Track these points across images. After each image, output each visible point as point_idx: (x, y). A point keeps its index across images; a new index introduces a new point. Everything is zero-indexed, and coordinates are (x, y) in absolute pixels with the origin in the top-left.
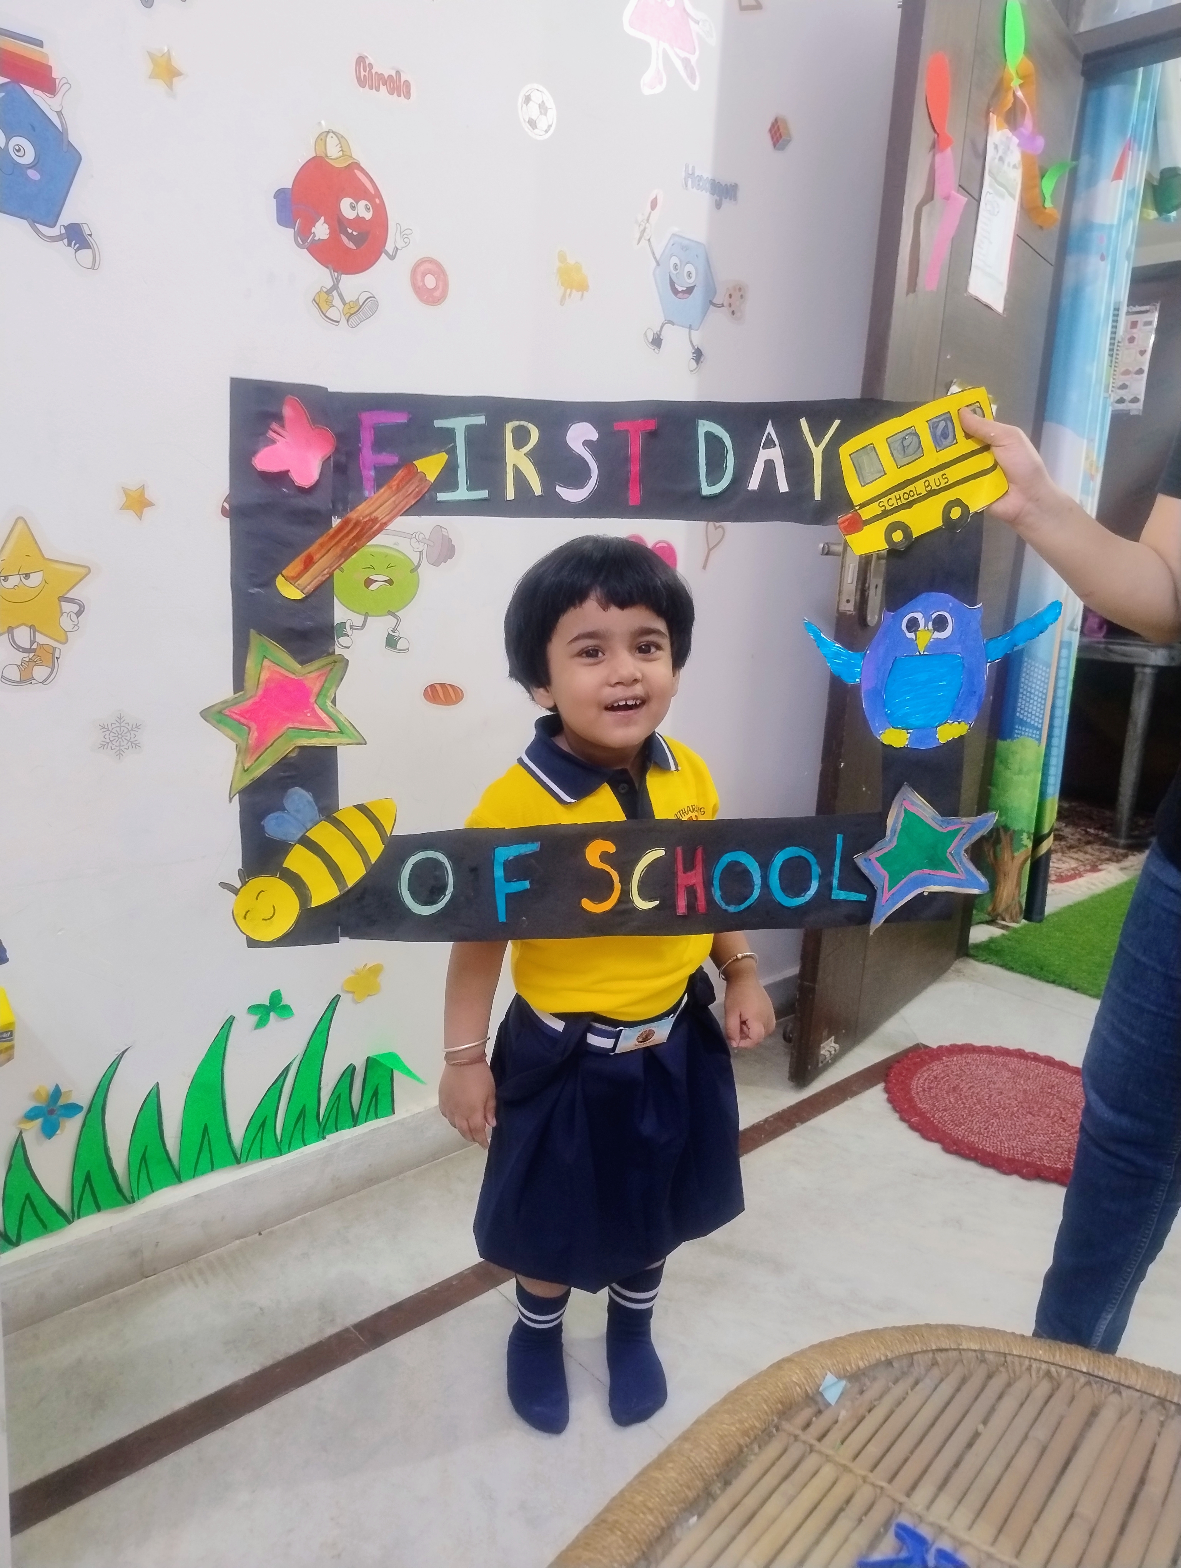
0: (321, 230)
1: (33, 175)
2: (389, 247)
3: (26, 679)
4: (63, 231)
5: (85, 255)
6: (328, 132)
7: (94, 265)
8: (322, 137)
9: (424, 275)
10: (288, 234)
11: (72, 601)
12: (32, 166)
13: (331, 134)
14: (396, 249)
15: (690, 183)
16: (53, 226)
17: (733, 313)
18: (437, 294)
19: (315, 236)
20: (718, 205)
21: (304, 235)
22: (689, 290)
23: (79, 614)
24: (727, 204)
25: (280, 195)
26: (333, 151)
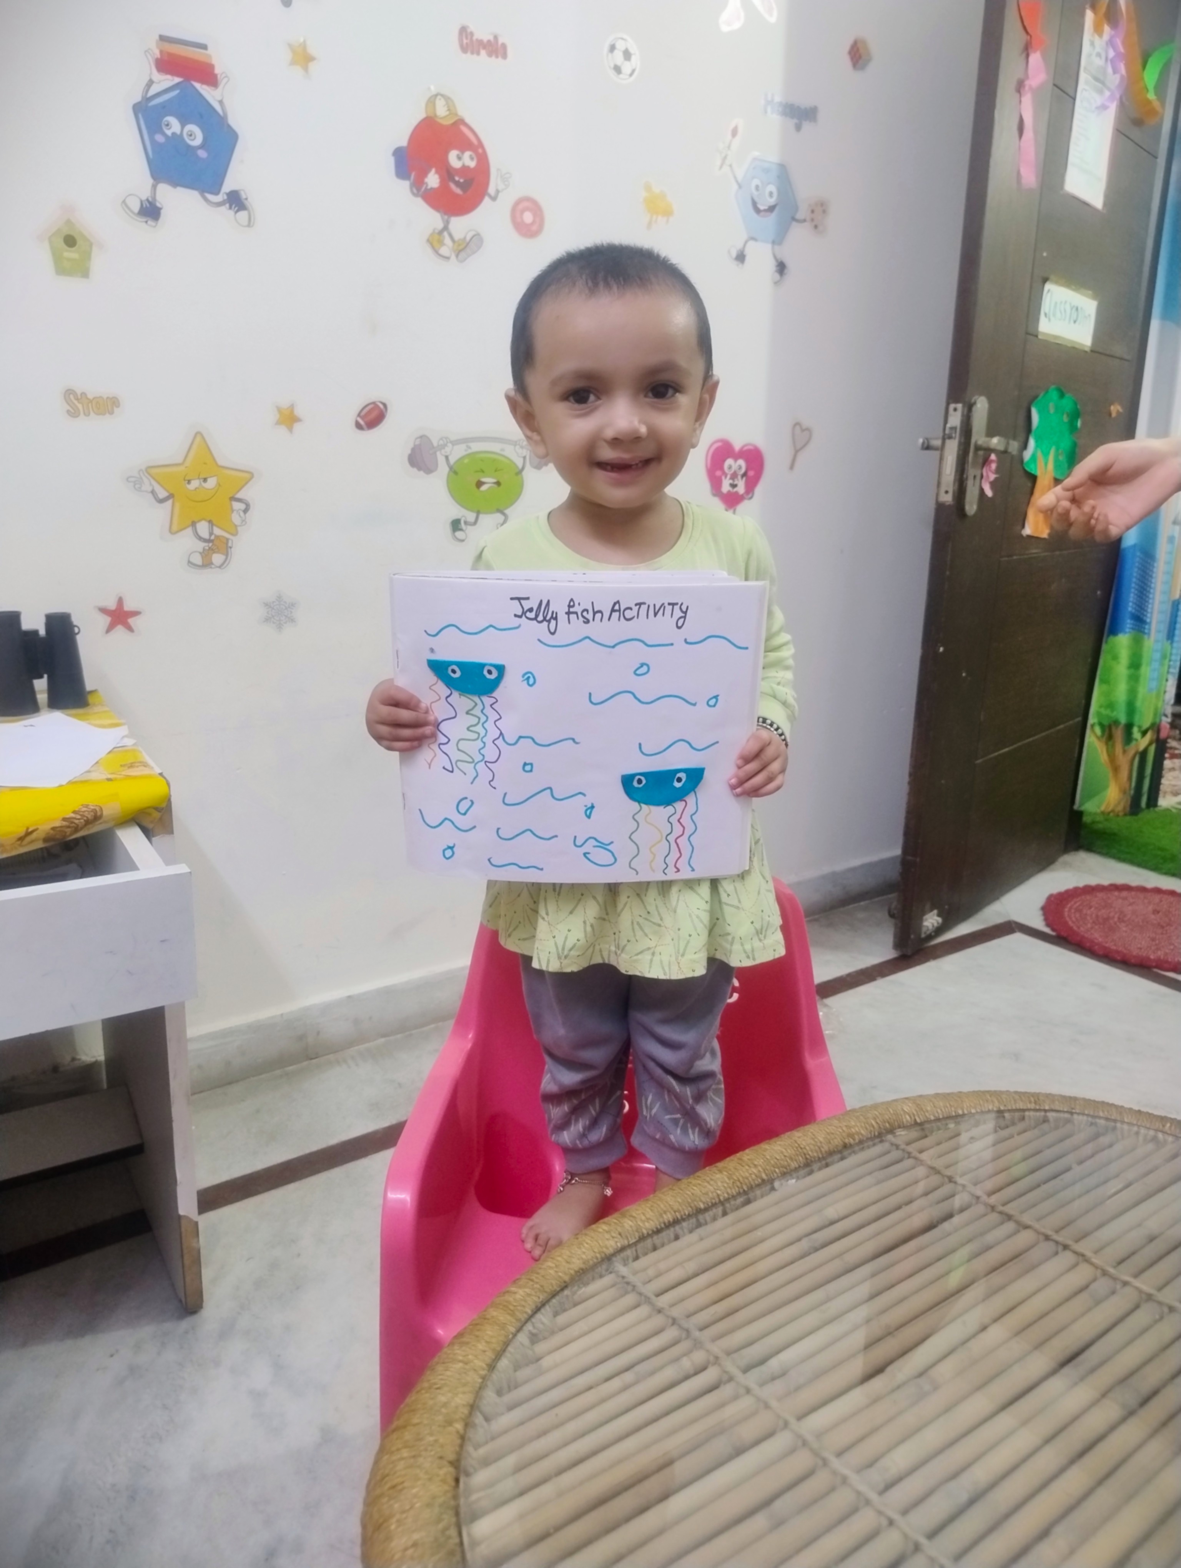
0: (433, 180)
1: (202, 154)
2: (491, 190)
3: (207, 564)
4: (225, 197)
5: (243, 215)
6: (436, 95)
7: (250, 224)
8: (431, 101)
9: (522, 212)
10: (405, 185)
11: (239, 500)
12: (202, 146)
13: (439, 97)
14: (498, 192)
15: (769, 110)
16: (217, 193)
17: (816, 227)
18: (534, 228)
19: (427, 186)
20: (798, 128)
21: (418, 185)
22: (771, 209)
23: (246, 511)
24: (807, 126)
25: (398, 153)
26: (441, 111)
